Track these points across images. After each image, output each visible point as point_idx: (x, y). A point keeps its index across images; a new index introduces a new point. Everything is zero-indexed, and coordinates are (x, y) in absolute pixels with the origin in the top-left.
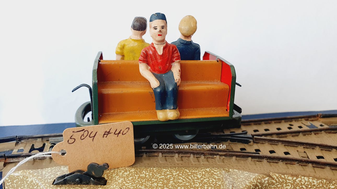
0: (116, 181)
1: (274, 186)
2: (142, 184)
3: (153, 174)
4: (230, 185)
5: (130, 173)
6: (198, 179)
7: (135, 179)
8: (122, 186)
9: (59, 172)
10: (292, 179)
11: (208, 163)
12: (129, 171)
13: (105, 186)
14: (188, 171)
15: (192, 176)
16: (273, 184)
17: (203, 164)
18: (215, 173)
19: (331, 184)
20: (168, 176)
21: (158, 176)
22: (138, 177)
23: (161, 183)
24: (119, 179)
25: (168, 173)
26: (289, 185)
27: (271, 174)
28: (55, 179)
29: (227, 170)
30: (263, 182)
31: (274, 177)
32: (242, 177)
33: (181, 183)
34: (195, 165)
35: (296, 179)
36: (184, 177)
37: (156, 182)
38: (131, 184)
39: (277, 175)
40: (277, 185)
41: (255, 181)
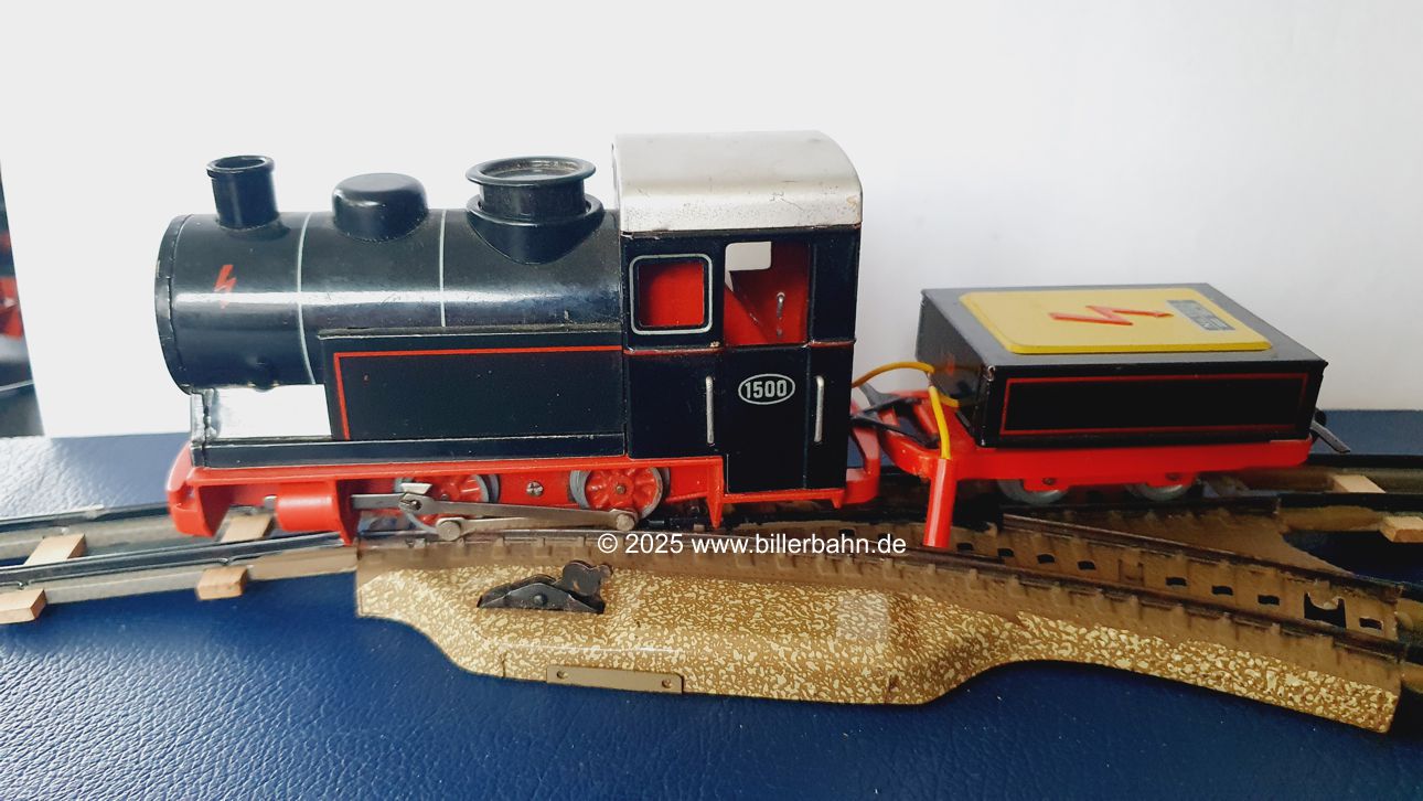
0: (626, 605)
1: (1028, 647)
2: (687, 617)
3: (715, 594)
4: (900, 632)
5: (661, 587)
6: (824, 612)
7: (673, 602)
8: (641, 617)
9: (491, 580)
10: (1077, 632)
11: (859, 576)
12: (659, 584)
13: (601, 616)
14: (802, 592)
15: (811, 605)
16: (1025, 641)
17: (847, 579)
18: (869, 602)
19: (1175, 650)
20: (752, 602)
21: (727, 599)
22: (679, 598)
23: (733, 615)
24: (636, 602)
25: (752, 593)
26: (1066, 648)
27: (1021, 615)
28: (481, 594)
29: (903, 598)
30: (997, 632)
31: (1029, 623)
32: (939, 616)
33: (782, 619)
34: (826, 578)
35: (1085, 634)
36: (789, 605)
37: (721, 612)
38: (660, 613)
39: (1037, 620)
40: (1034, 646)
41: (973, 631)
